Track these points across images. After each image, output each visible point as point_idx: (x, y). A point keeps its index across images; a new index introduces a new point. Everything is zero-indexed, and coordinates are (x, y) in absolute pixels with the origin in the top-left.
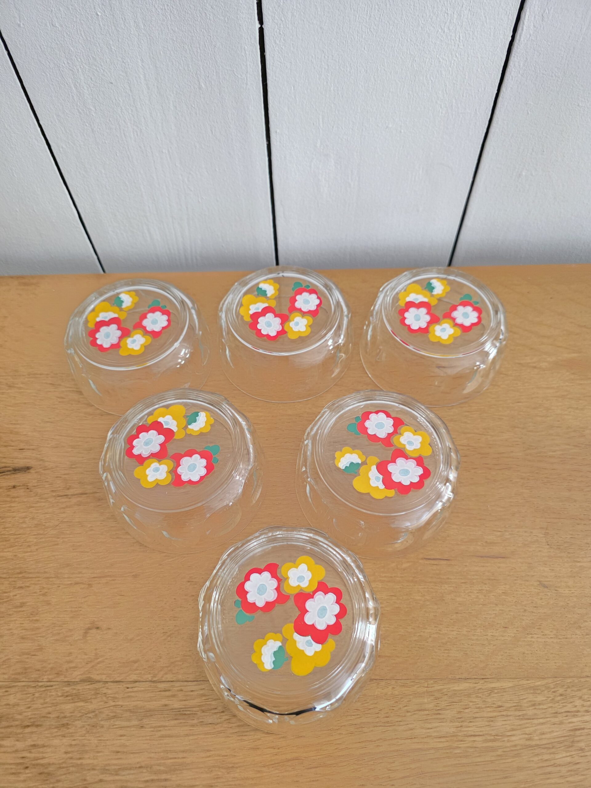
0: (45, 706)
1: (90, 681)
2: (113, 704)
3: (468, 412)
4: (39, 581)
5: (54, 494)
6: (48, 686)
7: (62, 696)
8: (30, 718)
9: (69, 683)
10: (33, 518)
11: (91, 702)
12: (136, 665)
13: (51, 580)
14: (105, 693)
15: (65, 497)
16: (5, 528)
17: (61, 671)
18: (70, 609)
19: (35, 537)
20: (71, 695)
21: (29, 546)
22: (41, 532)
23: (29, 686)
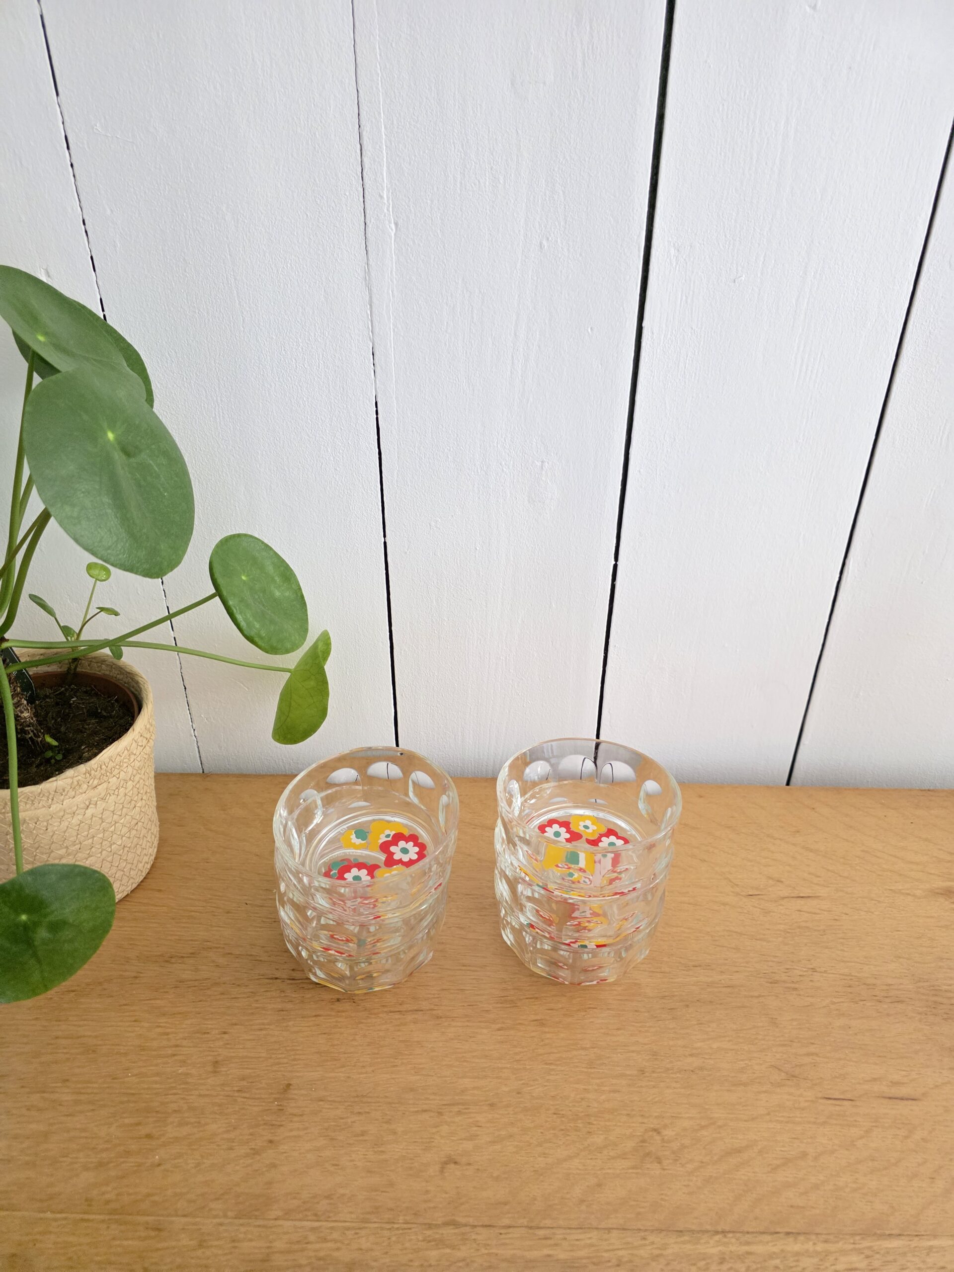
0: (404, 1252)
1: (454, 1224)
2: (486, 1251)
3: (843, 939)
4: (379, 1106)
5: (386, 1009)
6: (406, 1229)
7: (424, 1241)
8: (389, 1266)
9: (430, 1226)
10: (365, 1036)
11: (459, 1249)
12: (507, 1207)
13: (394, 1105)
14: (474, 1239)
15: (398, 1013)
16: (333, 1045)
17: (419, 1211)
18: (420, 1140)
19: (368, 1056)
20: (434, 1240)
21: (363, 1067)
22: (376, 1051)
23: (382, 1229)
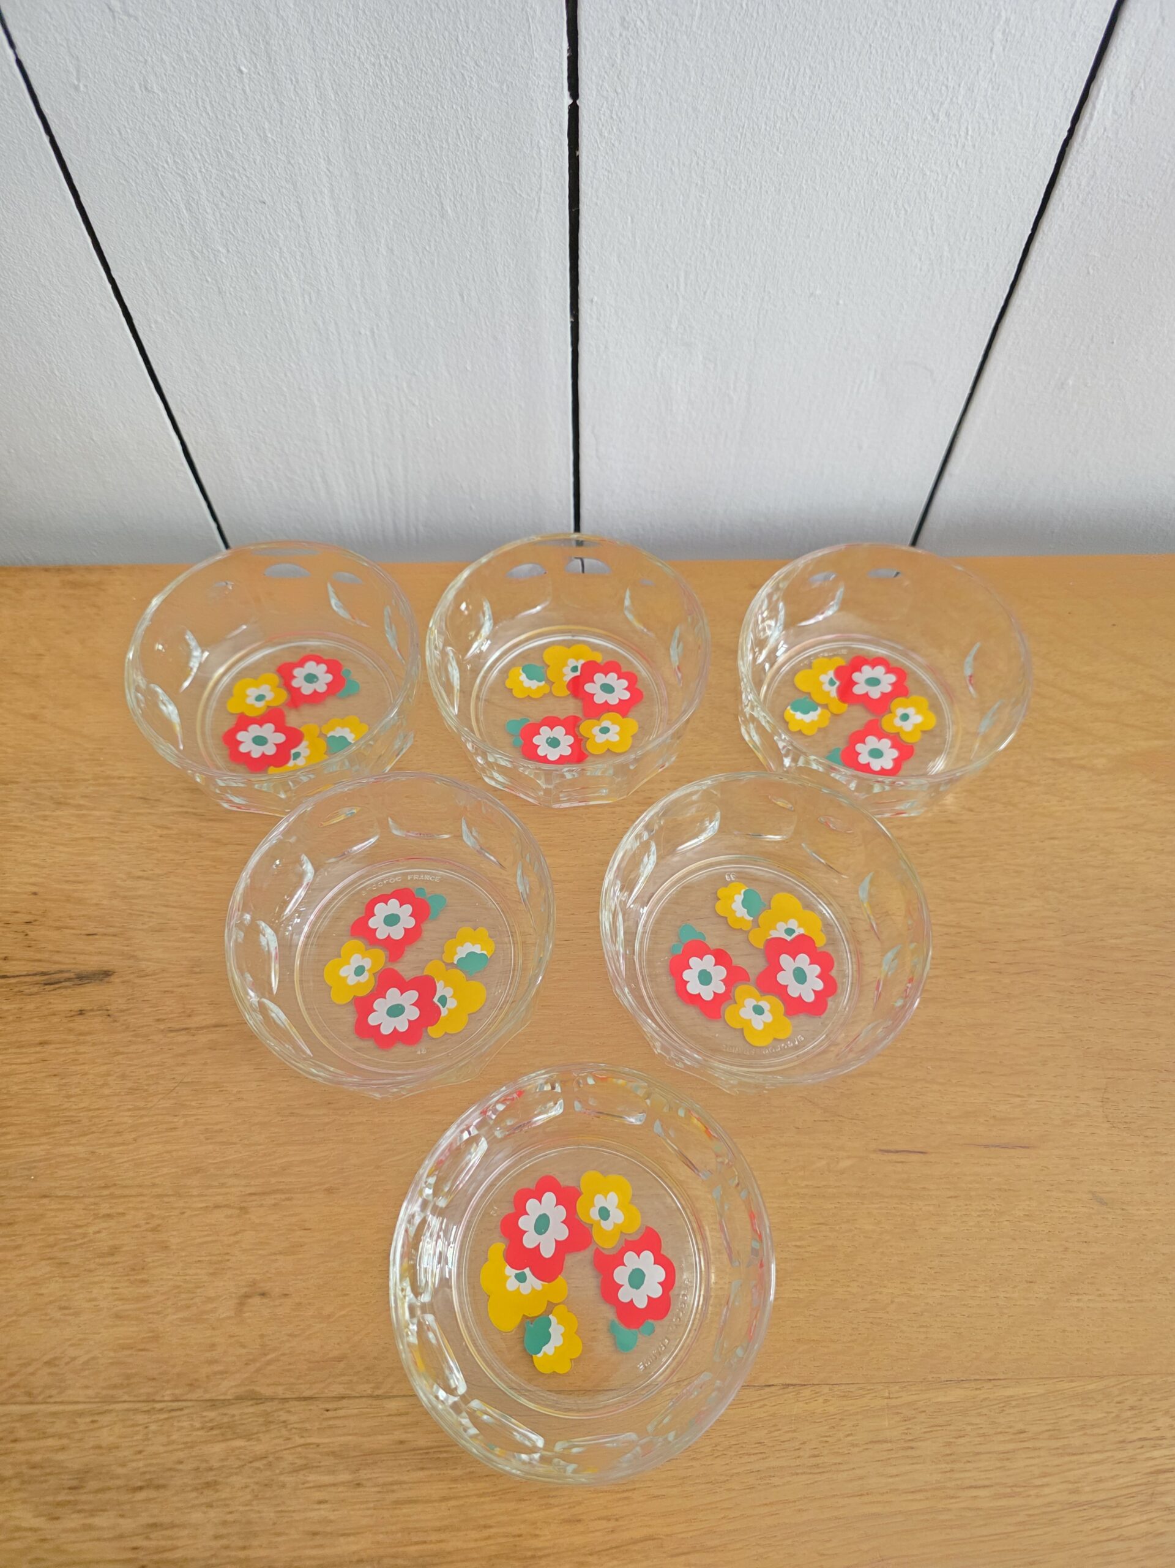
0: (170, 1448)
1: (257, 1399)
2: (302, 1441)
3: (957, 857)
4: (143, 1202)
5: (162, 1027)
6: (173, 1410)
7: (202, 1428)
8: (145, 1473)
9: (213, 1404)
10: (123, 1077)
11: (258, 1440)
12: (342, 1365)
13: (166, 1199)
14: (284, 1422)
15: (184, 1032)
16: (69, 1097)
17: (196, 1380)
18: (208, 1258)
19: (129, 1113)
20: (219, 1426)
21: (119, 1133)
22: (141, 1104)
23: (136, 1411)
